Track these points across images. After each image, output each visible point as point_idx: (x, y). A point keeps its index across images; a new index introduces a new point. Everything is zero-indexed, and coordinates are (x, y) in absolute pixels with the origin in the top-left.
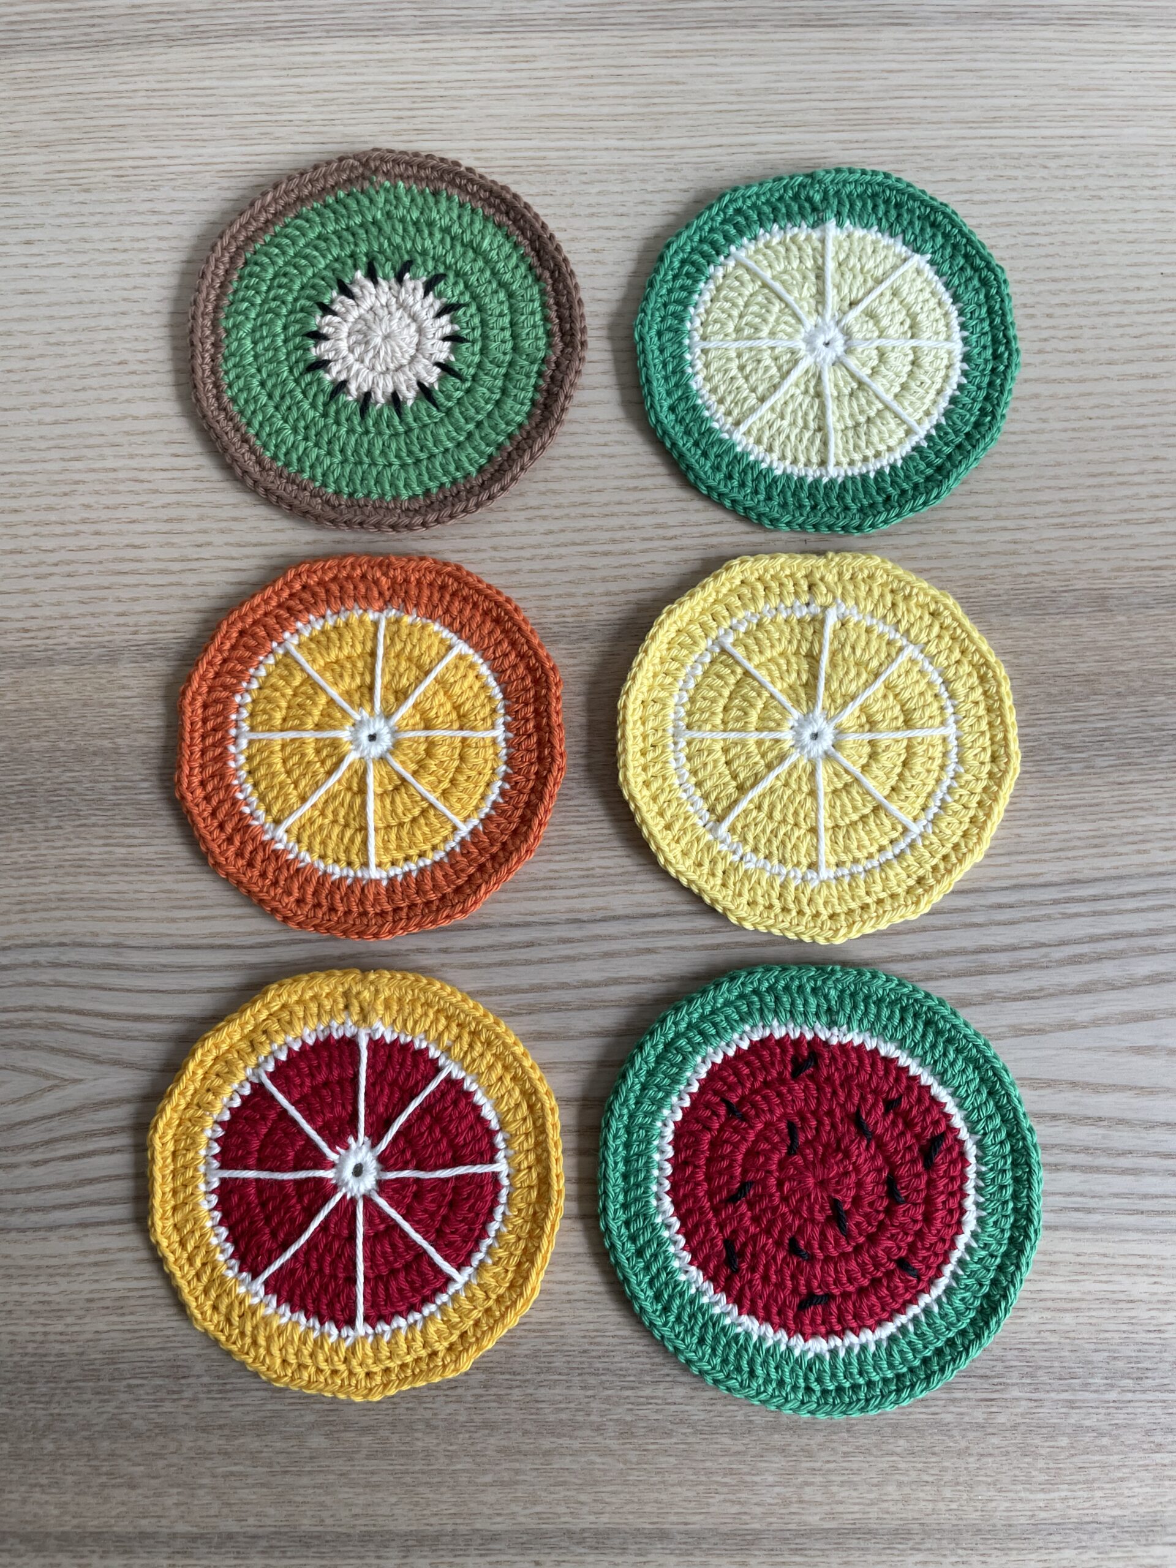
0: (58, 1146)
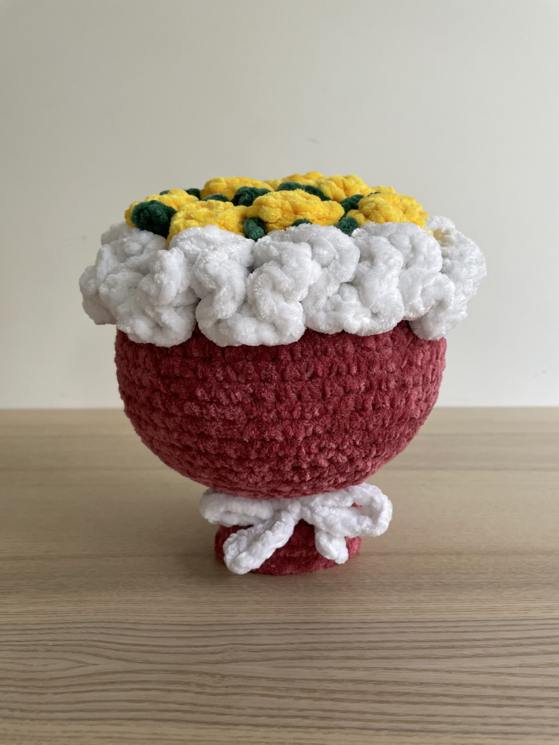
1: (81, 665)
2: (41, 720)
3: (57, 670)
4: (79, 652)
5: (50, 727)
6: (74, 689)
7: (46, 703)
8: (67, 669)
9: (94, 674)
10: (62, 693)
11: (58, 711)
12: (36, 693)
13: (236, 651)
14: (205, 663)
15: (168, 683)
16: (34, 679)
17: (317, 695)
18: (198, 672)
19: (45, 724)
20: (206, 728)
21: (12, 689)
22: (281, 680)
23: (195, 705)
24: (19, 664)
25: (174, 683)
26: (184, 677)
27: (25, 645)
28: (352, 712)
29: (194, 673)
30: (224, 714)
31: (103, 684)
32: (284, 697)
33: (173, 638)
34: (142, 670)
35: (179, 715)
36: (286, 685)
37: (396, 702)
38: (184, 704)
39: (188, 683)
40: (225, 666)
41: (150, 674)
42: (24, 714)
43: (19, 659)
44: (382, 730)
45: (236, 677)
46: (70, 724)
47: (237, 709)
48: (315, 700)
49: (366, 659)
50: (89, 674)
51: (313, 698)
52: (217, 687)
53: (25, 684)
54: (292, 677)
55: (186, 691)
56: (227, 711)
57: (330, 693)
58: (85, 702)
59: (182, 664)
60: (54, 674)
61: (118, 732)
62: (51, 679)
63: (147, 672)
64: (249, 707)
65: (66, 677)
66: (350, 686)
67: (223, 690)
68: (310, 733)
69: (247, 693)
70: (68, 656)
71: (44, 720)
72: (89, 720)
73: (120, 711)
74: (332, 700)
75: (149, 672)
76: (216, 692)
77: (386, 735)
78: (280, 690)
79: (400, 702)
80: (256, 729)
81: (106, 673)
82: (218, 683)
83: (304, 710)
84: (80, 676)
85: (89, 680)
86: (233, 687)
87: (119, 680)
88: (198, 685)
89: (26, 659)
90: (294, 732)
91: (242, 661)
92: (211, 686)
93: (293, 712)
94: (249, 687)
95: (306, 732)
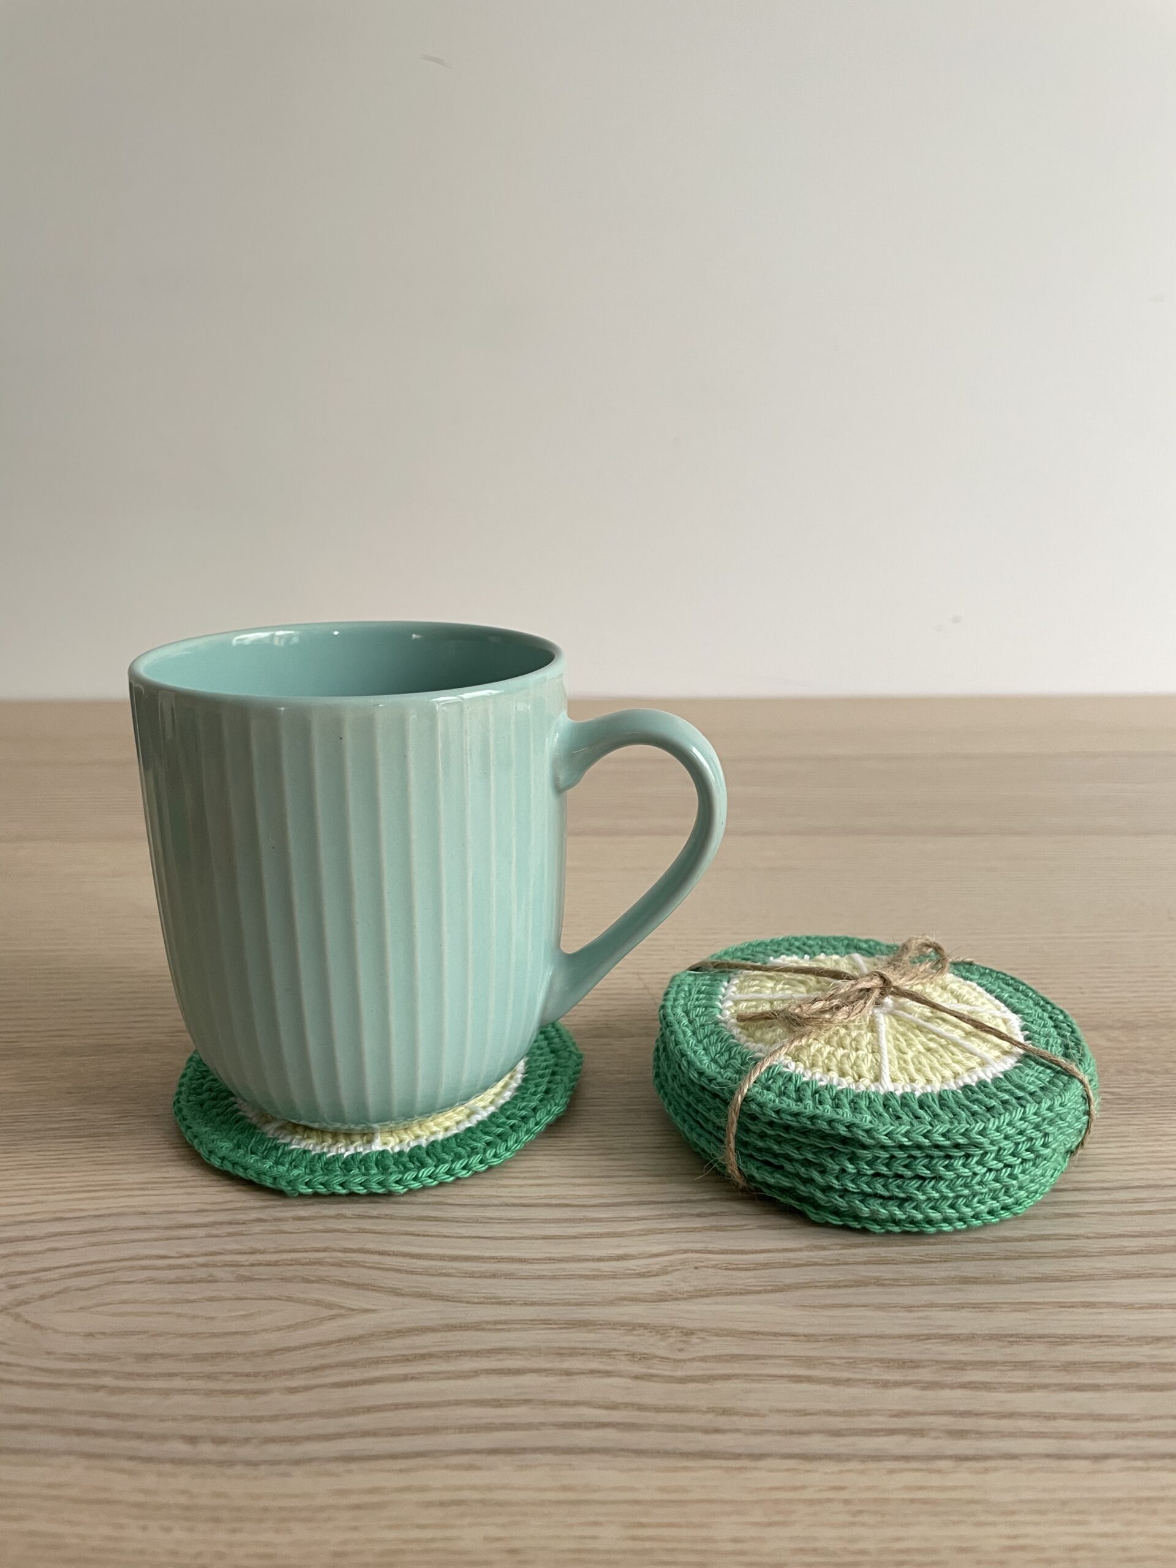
0: (327, 1372)
1: (334, 1312)
2: (273, 1463)
3: (280, 1329)
4: (320, 1280)
5: (299, 1481)
6: (334, 1377)
7: (274, 1418)
8: (303, 1325)
9: (372, 1335)
10: (307, 1388)
11: (308, 1438)
12: (240, 1392)
13: (696, 1268)
14: (635, 1300)
15: (562, 1353)
16: (229, 1355)
17: (925, 1375)
18: (623, 1324)
19: (286, 1475)
20: (686, 1469)
21: (178, 1383)
22: (826, 1341)
23: (641, 1407)
24: (179, 1316)
25: (573, 1352)
26: (592, 1336)
27: (183, 1267)
28: (1023, 1415)
29: (614, 1325)
30: (717, 1431)
31: (402, 1361)
32: (848, 1382)
33: (537, 1239)
34: (487, 1323)
35: (611, 1437)
36: (841, 1351)
37: (1115, 1387)
38: (614, 1407)
39: (607, 1353)
40: (684, 1306)
41: (509, 1330)
42: (225, 1448)
43: (175, 1302)
44: (1106, 1457)
45: (717, 1335)
46: (349, 1471)
47: (747, 1415)
48: (924, 1388)
49: (1008, 1282)
50: (361, 1337)
51: (918, 1382)
52: (679, 1361)
53: (207, 1368)
54: (853, 1330)
55: (608, 1374)
56: (723, 1421)
57: (951, 1368)
58: (369, 1410)
59: (576, 1305)
60: (275, 1340)
61: (473, 1488)
62: (271, 1353)
63: (499, 1327)
64: (771, 1411)
65: (306, 1346)
66: (996, 1352)
67: (696, 1369)
68: (939, 1471)
69: (758, 1375)
70: (295, 1290)
71: (279, 1463)
72: (393, 1456)
73: (462, 1429)
74: (964, 1386)
75: (504, 1327)
76: (680, 1373)
77: (1121, 1470)
78: (833, 1364)
79: (1125, 1387)
80: (808, 1466)
81: (401, 1333)
82: (680, 1350)
83: (907, 1414)
84: (339, 1341)
85: (364, 1353)
86: (719, 1358)
87: (437, 1349)
88: (632, 1356)
89: (193, 1301)
90: (902, 1470)
91: (718, 1294)
92: (664, 1359)
93: (881, 1419)
94: (757, 1357)
95: (931, 1471)
